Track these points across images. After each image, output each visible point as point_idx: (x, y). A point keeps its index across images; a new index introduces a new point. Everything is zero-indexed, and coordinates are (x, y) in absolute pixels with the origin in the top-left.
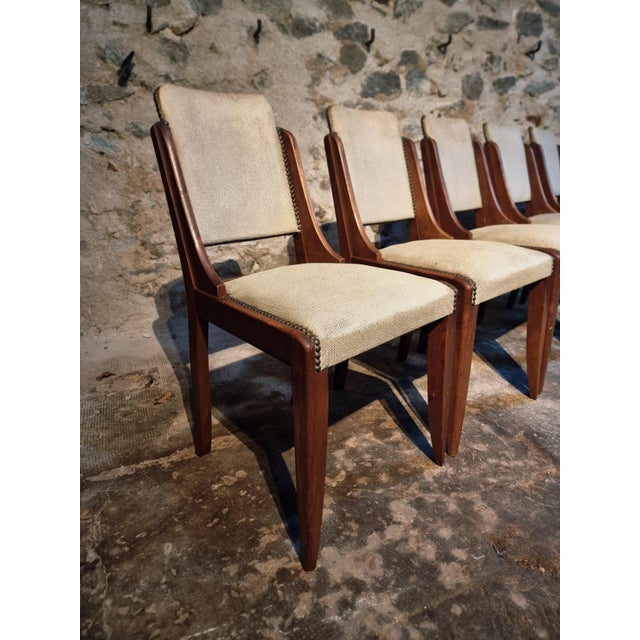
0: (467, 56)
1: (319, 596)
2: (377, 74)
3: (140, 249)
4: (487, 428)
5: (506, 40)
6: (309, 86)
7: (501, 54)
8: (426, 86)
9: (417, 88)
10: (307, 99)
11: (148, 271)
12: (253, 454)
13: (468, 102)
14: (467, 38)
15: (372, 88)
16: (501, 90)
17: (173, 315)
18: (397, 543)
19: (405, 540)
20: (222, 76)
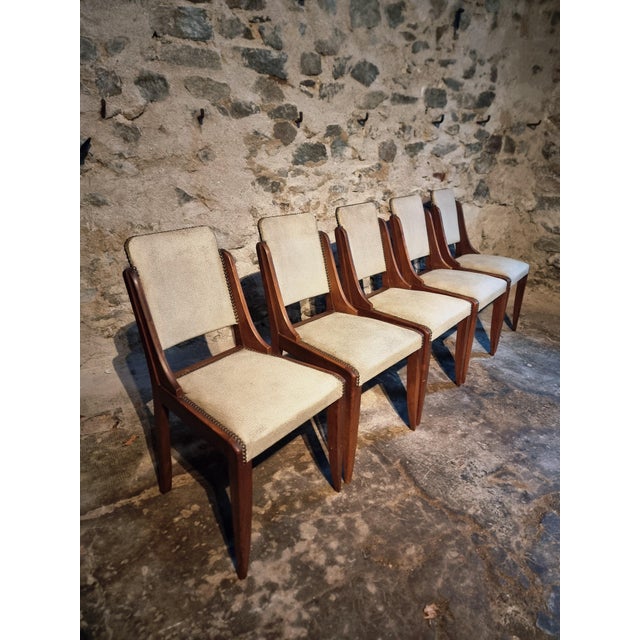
0: (383, 126)
1: (248, 596)
2: (306, 144)
3: (101, 299)
4: (375, 458)
5: (416, 112)
6: (247, 158)
7: (411, 124)
8: (348, 152)
9: (341, 155)
10: (246, 169)
11: (107, 317)
12: (204, 490)
13: (384, 164)
14: (383, 113)
15: (302, 157)
16: (412, 153)
17: (130, 351)
18: (301, 555)
19: (307, 552)
20: (170, 152)
